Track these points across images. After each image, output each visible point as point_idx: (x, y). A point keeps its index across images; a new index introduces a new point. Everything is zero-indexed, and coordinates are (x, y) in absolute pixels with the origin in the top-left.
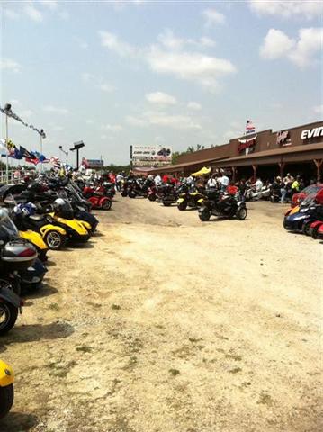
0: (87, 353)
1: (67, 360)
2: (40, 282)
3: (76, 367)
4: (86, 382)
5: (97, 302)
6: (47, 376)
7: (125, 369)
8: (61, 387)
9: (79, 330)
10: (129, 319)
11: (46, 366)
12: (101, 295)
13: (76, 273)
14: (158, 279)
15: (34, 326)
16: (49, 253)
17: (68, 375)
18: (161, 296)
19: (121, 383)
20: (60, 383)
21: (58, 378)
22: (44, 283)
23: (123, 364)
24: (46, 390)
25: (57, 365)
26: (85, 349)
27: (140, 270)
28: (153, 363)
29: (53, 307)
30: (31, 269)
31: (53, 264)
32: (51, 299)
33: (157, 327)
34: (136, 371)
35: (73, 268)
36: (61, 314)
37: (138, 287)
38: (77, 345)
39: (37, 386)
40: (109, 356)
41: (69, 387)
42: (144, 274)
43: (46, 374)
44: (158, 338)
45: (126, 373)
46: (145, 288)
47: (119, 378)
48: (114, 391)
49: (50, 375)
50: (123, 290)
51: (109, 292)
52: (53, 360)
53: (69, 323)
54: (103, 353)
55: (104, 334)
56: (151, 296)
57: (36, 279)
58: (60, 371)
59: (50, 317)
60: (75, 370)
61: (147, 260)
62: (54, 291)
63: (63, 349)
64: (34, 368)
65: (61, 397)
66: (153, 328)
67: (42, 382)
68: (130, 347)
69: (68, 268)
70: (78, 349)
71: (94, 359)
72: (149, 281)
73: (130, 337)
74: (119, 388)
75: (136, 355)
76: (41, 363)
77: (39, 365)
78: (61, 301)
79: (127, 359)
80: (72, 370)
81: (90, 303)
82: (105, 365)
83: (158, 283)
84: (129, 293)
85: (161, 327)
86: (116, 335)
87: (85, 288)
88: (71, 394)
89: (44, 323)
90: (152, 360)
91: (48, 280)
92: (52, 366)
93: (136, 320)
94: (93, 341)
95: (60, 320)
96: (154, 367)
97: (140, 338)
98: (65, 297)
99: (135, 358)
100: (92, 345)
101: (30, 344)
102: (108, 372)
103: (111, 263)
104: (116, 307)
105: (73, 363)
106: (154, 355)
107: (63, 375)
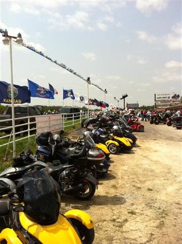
0: (134, 215)
1: (123, 218)
2: (106, 172)
3: (128, 223)
4: (134, 232)
5: (139, 185)
6: (112, 226)
7: (157, 227)
8: (120, 234)
9: (129, 201)
10: (158, 197)
11: (111, 220)
12: (141, 182)
13: (125, 168)
14: (176, 174)
15: (104, 196)
16: (111, 156)
17: (123, 226)
18: (178, 185)
19: (155, 236)
20: (119, 231)
21: (117, 228)
22: (109, 172)
23: (155, 224)
24: (112, 234)
25: (117, 220)
26: (132, 213)
27: (164, 168)
28: (175, 226)
29: (114, 186)
30: (102, 164)
31: (113, 162)
32: (112, 182)
33: (176, 203)
34: (164, 230)
35: (124, 165)
36: (118, 191)
37: (163, 179)
38: (128, 210)
39: (106, 231)
40: (147, 219)
41: (124, 234)
42: (166, 170)
44: (177, 211)
45: (158, 230)
46: (168, 179)
47: (153, 233)
48: (151, 240)
49: (114, 225)
50: (154, 179)
51: (145, 181)
52: (115, 217)
53: (123, 196)
54: (143, 217)
55: (143, 205)
56: (171, 184)
57: (104, 170)
58: (119, 224)
59: (112, 193)
61: (168, 162)
62: (114, 178)
63: (120, 211)
64: (105, 221)
65: (119, 239)
66: (174, 204)
67: (109, 229)
68: (160, 214)
69: (121, 165)
70: (129, 213)
71: (138, 219)
72: (170, 175)
73: (160, 209)
74: (154, 239)
76: (108, 218)
77: (107, 219)
78: (118, 183)
79: (158, 221)
80: (126, 224)
81: (134, 186)
82: (145, 224)
83: (176, 176)
84: (157, 181)
85: (179, 204)
86: (151, 206)
87: (131, 177)
88: (125, 238)
89: (109, 196)
90: (174, 224)
91: (111, 171)
92: (114, 220)
93: (163, 198)
94: (138, 208)
95: (118, 194)
96: (175, 228)
97: (166, 210)
98: (120, 181)
99: (163, 221)
100: (136, 211)
101: (102, 206)
102: (146, 228)
103: (146, 163)
104: (150, 190)
105: (126, 221)
106: (175, 221)
107: (121, 226)
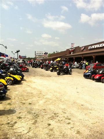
0: (20, 119)
1: (14, 121)
2: (5, 96)
3: (17, 124)
5: (24, 102)
6: (7, 127)
7: (33, 124)
8: (12, 130)
9: (18, 111)
10: (34, 107)
11: (7, 124)
12: (25, 100)
13: (17, 93)
14: (44, 94)
15: (3, 110)
16: (8, 86)
17: (14, 126)
18: (45, 100)
19: (32, 129)
20: (11, 129)
21: (11, 127)
22: (6, 96)
23: (32, 122)
24: (7, 131)
25: (10, 123)
26: (20, 118)
27: (38, 91)
28: (42, 122)
29: (9, 104)
31: (9, 90)
32: (8, 101)
33: (43, 110)
34: (37, 125)
35: (16, 91)
36: (12, 106)
37: (37, 97)
38: (17, 116)
39: (3, 130)
40: (28, 120)
41: (14, 130)
42: (39, 93)
43: (6, 126)
44: (44, 113)
45: (33, 125)
46: (40, 97)
47: (31, 127)
48: (29, 131)
49: (8, 126)
50: (32, 98)
51: (28, 99)
52: (9, 122)
53: (14, 109)
54: (26, 119)
55: (26, 113)
56: (41, 100)
57: (4, 95)
58: (11, 125)
59: (8, 107)
60: (16, 125)
61: (40, 88)
62: (9, 99)
63: (12, 118)
64: (2, 124)
65: (11, 134)
66: (42, 110)
67: (5, 129)
68: (35, 117)
69: (14, 91)
70: (17, 118)
71: (23, 121)
72: (41, 95)
73: (35, 113)
74: (31, 130)
75: (37, 119)
76: (5, 122)
78: (12, 102)
79: (34, 120)
80: (15, 125)
81: (21, 103)
82: (26, 123)
83: (44, 95)
84: (34, 99)
85: (45, 110)
86: (30, 113)
87: (20, 98)
88: (15, 133)
89: (6, 109)
90: (42, 121)
91: (8, 95)
92: (9, 123)
93: (37, 108)
94: (22, 115)
95: (11, 108)
96: (42, 123)
97: (38, 114)
98: (13, 101)
99: (36, 120)
100: (22, 116)
101: (1, 116)
102: (27, 125)
103: (28, 89)
104: (30, 104)
105: (16, 122)
106: (42, 119)
107: (12, 126)
